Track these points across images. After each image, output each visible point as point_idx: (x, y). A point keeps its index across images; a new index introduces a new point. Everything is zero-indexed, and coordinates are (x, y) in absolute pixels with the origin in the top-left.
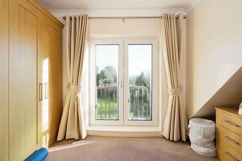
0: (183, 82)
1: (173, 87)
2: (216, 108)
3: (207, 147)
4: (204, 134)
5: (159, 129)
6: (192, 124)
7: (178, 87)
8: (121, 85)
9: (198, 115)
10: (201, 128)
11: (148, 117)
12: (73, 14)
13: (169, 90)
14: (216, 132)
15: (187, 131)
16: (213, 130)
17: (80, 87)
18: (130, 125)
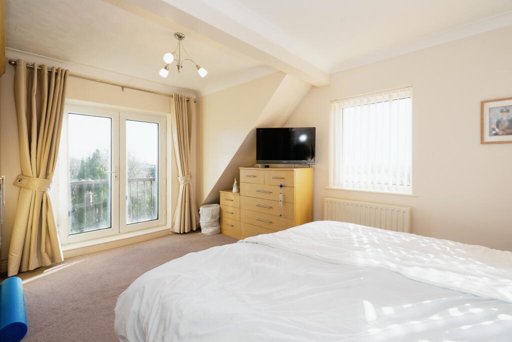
0: (193, 169)
1: (184, 175)
2: (220, 191)
3: (214, 227)
4: (212, 215)
5: (169, 226)
6: (202, 209)
7: (188, 174)
8: (116, 177)
9: (206, 202)
10: (210, 210)
11: (154, 215)
12: (37, 61)
13: (179, 178)
14: (220, 212)
15: (198, 220)
16: (218, 210)
17: (50, 182)
18: (128, 231)
